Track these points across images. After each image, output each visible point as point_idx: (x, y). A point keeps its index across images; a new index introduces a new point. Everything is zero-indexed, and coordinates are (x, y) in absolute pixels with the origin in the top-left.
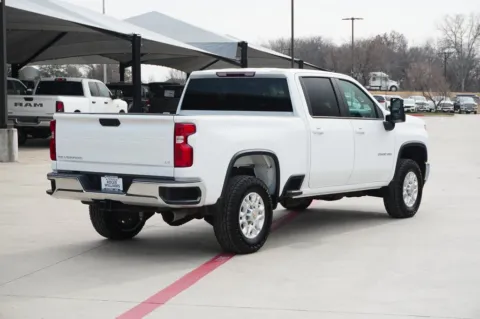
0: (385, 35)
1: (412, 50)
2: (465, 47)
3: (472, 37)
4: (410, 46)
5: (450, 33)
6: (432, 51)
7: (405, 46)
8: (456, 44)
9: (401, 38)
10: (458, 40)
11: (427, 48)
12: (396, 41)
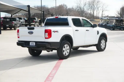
0: (62, 5)
1: (68, 9)
2: (82, 8)
3: (84, 5)
4: (68, 8)
5: (78, 4)
6: (73, 9)
7: (67, 8)
8: (80, 7)
9: (66, 5)
10: (80, 6)
11: (72, 8)
12: (64, 6)
